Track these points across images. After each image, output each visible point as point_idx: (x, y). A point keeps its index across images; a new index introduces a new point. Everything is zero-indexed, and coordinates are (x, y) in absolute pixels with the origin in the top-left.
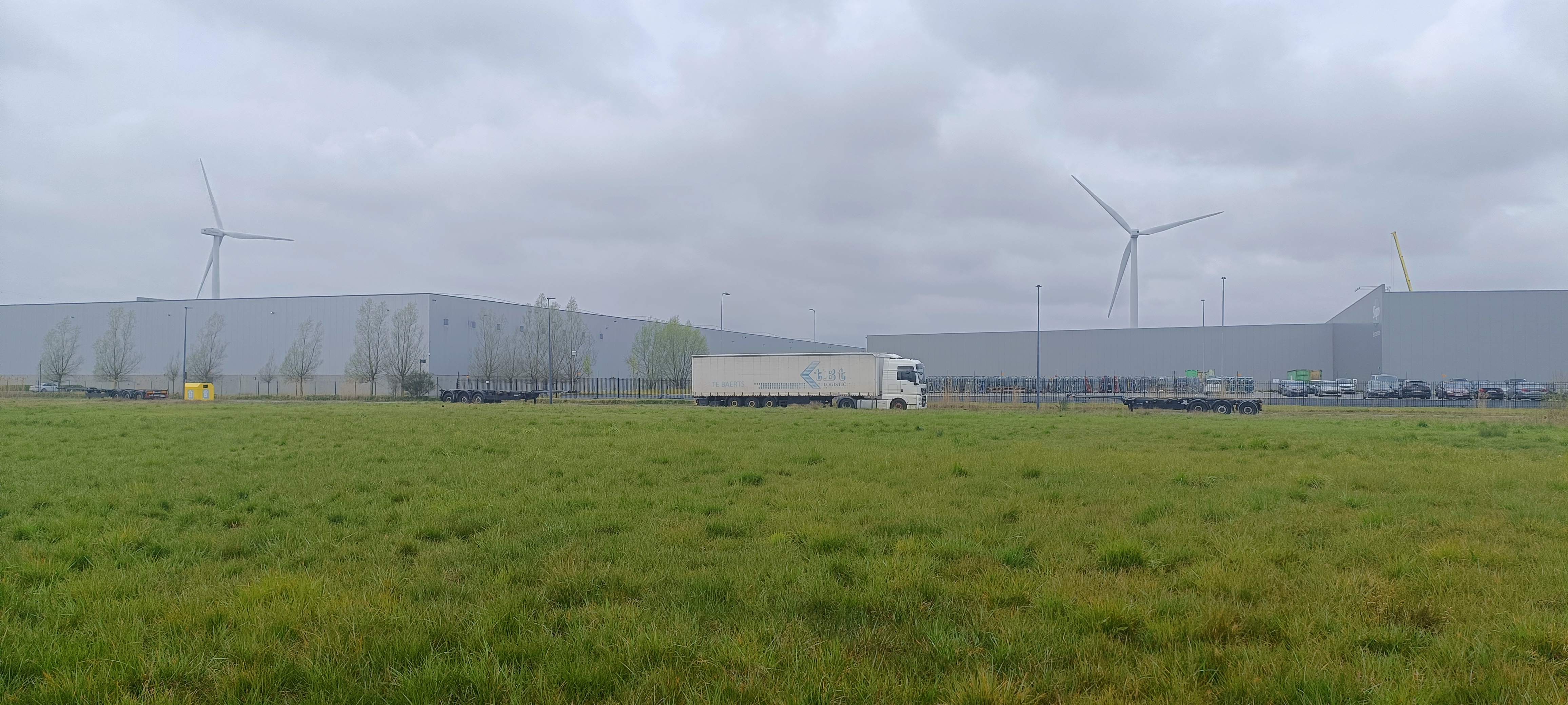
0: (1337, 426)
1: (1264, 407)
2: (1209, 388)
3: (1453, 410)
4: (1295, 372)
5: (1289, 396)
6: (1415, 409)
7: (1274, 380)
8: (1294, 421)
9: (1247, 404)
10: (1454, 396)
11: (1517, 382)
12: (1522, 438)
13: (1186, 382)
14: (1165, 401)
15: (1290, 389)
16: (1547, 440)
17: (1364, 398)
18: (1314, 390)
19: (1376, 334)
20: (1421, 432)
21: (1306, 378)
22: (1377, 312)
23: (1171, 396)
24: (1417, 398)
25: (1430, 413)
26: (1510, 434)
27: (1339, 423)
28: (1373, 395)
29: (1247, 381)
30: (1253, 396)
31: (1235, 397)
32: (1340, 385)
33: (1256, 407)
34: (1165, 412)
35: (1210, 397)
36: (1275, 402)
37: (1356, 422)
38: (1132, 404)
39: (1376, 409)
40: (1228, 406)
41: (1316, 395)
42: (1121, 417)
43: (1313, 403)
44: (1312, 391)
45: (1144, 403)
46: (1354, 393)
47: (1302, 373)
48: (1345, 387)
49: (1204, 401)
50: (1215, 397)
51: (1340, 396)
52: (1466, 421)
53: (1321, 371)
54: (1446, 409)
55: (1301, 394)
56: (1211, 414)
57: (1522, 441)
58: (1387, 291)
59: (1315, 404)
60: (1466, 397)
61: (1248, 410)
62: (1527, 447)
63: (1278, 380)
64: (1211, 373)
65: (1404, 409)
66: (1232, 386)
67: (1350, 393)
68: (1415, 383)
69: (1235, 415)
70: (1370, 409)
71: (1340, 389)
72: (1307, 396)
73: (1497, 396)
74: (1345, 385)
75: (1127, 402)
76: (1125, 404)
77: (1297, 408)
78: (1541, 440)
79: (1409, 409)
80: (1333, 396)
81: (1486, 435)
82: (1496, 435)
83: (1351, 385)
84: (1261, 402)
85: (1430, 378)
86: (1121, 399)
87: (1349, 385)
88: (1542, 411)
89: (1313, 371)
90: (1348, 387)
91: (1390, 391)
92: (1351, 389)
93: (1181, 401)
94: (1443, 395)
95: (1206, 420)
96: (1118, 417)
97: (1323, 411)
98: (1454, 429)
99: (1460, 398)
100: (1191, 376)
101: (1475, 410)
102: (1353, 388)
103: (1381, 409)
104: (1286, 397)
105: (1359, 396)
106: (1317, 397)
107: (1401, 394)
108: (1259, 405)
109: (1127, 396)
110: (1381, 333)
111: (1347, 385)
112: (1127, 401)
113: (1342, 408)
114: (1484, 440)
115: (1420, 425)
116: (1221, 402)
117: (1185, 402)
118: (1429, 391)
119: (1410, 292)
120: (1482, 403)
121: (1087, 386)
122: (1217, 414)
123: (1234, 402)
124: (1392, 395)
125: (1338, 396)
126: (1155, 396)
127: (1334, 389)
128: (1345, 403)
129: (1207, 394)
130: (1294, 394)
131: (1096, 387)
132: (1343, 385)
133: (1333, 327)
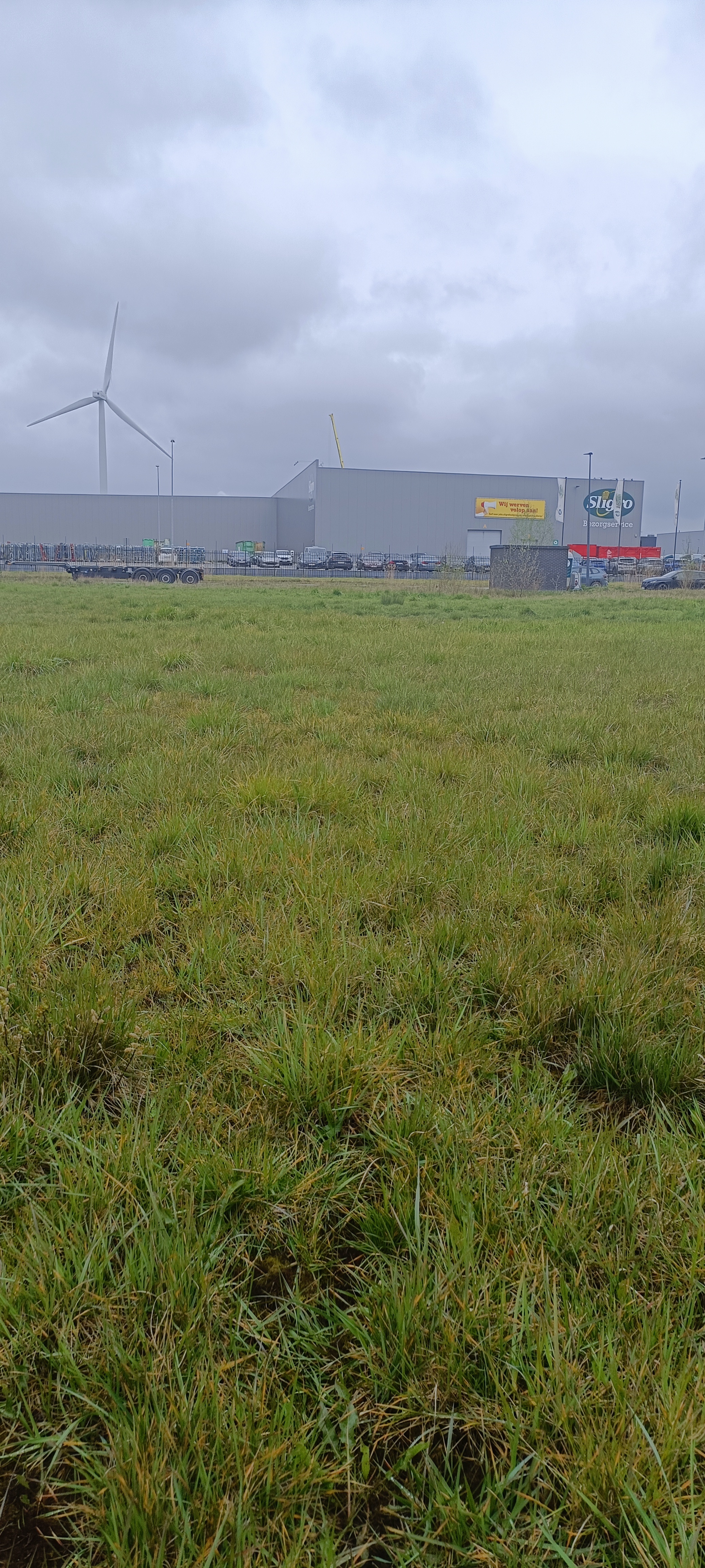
1: (206, 576)
2: (162, 557)
3: (368, 580)
4: (242, 543)
5: (233, 566)
6: (342, 579)
7: (224, 550)
9: (190, 573)
10: (369, 568)
11: (418, 555)
12: (415, 605)
13: (142, 551)
15: (236, 559)
16: (434, 607)
17: (299, 568)
18: (257, 560)
19: (310, 508)
21: (252, 549)
22: (312, 487)
23: (118, 564)
24: (342, 569)
25: (348, 583)
26: (406, 602)
28: (304, 566)
29: (198, 551)
30: (199, 565)
32: (279, 556)
33: (198, 575)
35: (158, 566)
36: (217, 571)
38: (77, 572)
40: (173, 575)
41: (258, 565)
44: (255, 562)
46: (291, 564)
47: (248, 544)
48: (282, 558)
49: (150, 570)
50: (165, 566)
51: (278, 567)
53: (265, 542)
54: (362, 580)
55: (245, 565)
56: (155, 583)
57: (414, 608)
58: (321, 466)
59: (256, 574)
60: (380, 569)
61: (190, 579)
62: (418, 614)
63: (227, 551)
64: (167, 542)
65: (331, 579)
66: (181, 555)
67: (287, 564)
68: (340, 555)
69: (178, 584)
70: (301, 579)
72: (250, 566)
73: (402, 568)
75: (70, 570)
77: (237, 577)
78: (430, 607)
80: (272, 567)
81: (386, 602)
82: (394, 602)
83: (289, 557)
84: (205, 571)
88: (436, 581)
89: (257, 542)
91: (320, 562)
92: (288, 560)
93: (126, 569)
94: (362, 566)
97: (264, 581)
98: (361, 597)
100: (147, 545)
101: (384, 580)
102: (290, 560)
104: (230, 567)
105: (294, 567)
106: (259, 568)
107: (329, 564)
109: (71, 564)
110: (315, 508)
111: (285, 556)
114: (383, 608)
116: (165, 571)
117: (130, 570)
118: (351, 562)
119: (342, 469)
121: (42, 553)
122: (160, 582)
123: (177, 571)
124: (320, 566)
128: (282, 573)
130: (239, 564)
131: (52, 554)
133: (276, 500)
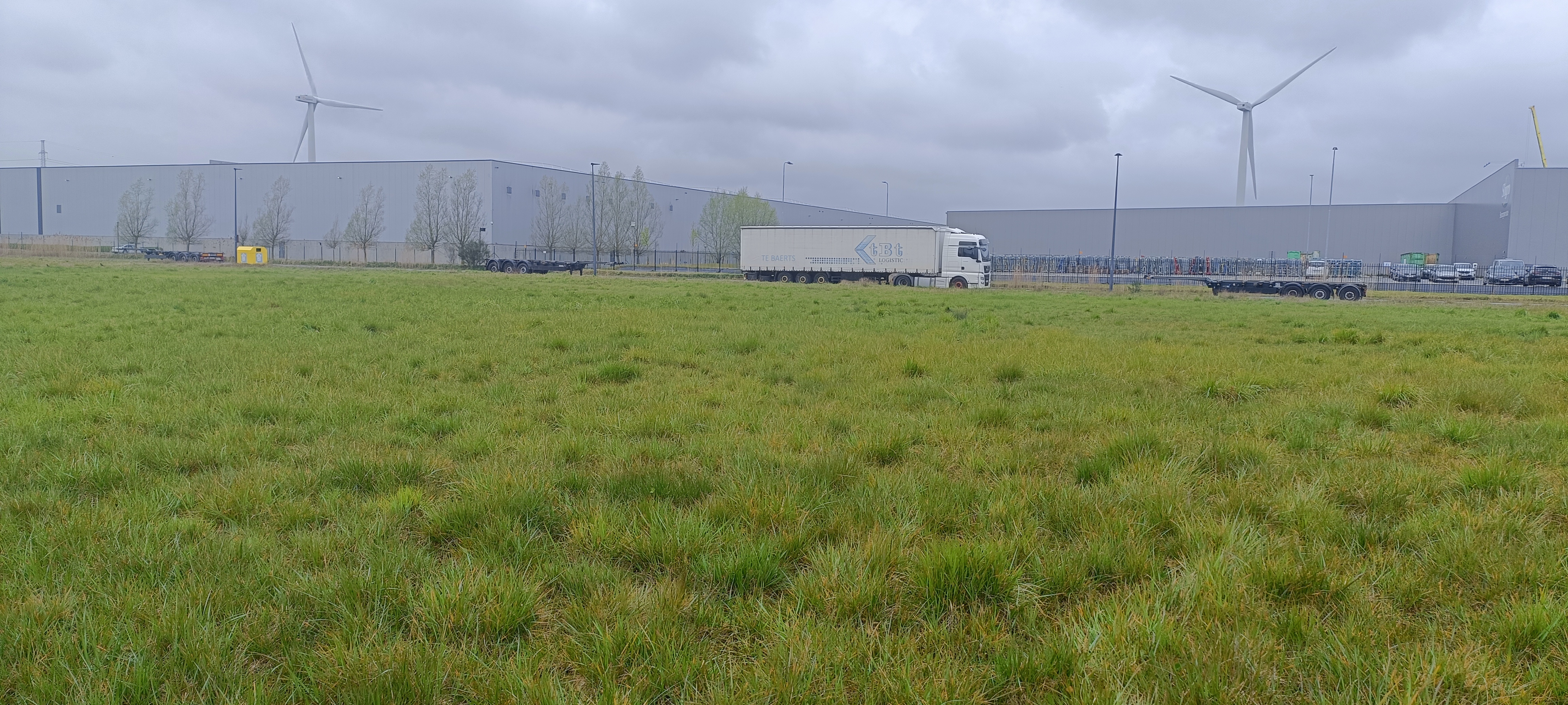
1: (1369, 292)
2: (1310, 271)
4: (1409, 256)
5: (1399, 281)
6: (1544, 297)
7: (1385, 263)
9: (1350, 288)
13: (1286, 264)
14: (1255, 284)
15: (1402, 273)
17: (1485, 284)
18: (1428, 275)
19: (1503, 215)
21: (1420, 262)
22: (1506, 190)
23: (1265, 279)
24: (1545, 286)
25: (1560, 302)
28: (1494, 281)
29: (1356, 264)
31: (1338, 281)
32: (1458, 270)
33: (1359, 292)
35: (1309, 281)
38: (1217, 287)
39: (1498, 296)
40: (1328, 291)
41: (1430, 280)
45: (1231, 286)
46: (1473, 279)
47: (1416, 256)
49: (1299, 285)
50: (1315, 281)
51: (1456, 282)
56: (1306, 299)
58: (1520, 167)
59: (1427, 291)
61: (1350, 296)
63: (1389, 264)
64: (1316, 255)
65: (1530, 297)
66: (1335, 268)
67: (1469, 279)
68: (1546, 269)
69: (1335, 300)
70: (1491, 296)
71: (1457, 274)
72: (1419, 281)
74: (1463, 270)
75: (1213, 285)
76: (1209, 287)
77: (1406, 293)
79: (1536, 297)
80: (1449, 282)
83: (1471, 270)
84: (1365, 286)
86: (1205, 281)
89: (1429, 255)
91: (1515, 277)
93: (1274, 284)
100: (1292, 258)
102: (1472, 274)
103: (1502, 296)
104: (1396, 282)
105: (1479, 282)
106: (1431, 283)
107: (1527, 280)
108: (1362, 290)
109: (1215, 278)
110: (1509, 214)
111: (1466, 270)
112: (1211, 283)
113: (1459, 295)
116: (1320, 287)
117: (1278, 286)
118: (1560, 278)
119: (1544, 168)
121: (1175, 266)
122: (1313, 299)
123: (1334, 286)
124: (1516, 281)
126: (1245, 279)
127: (1451, 274)
128: (1462, 290)
129: (1306, 277)
130: (1405, 279)
131: (1186, 268)
133: (1456, 207)
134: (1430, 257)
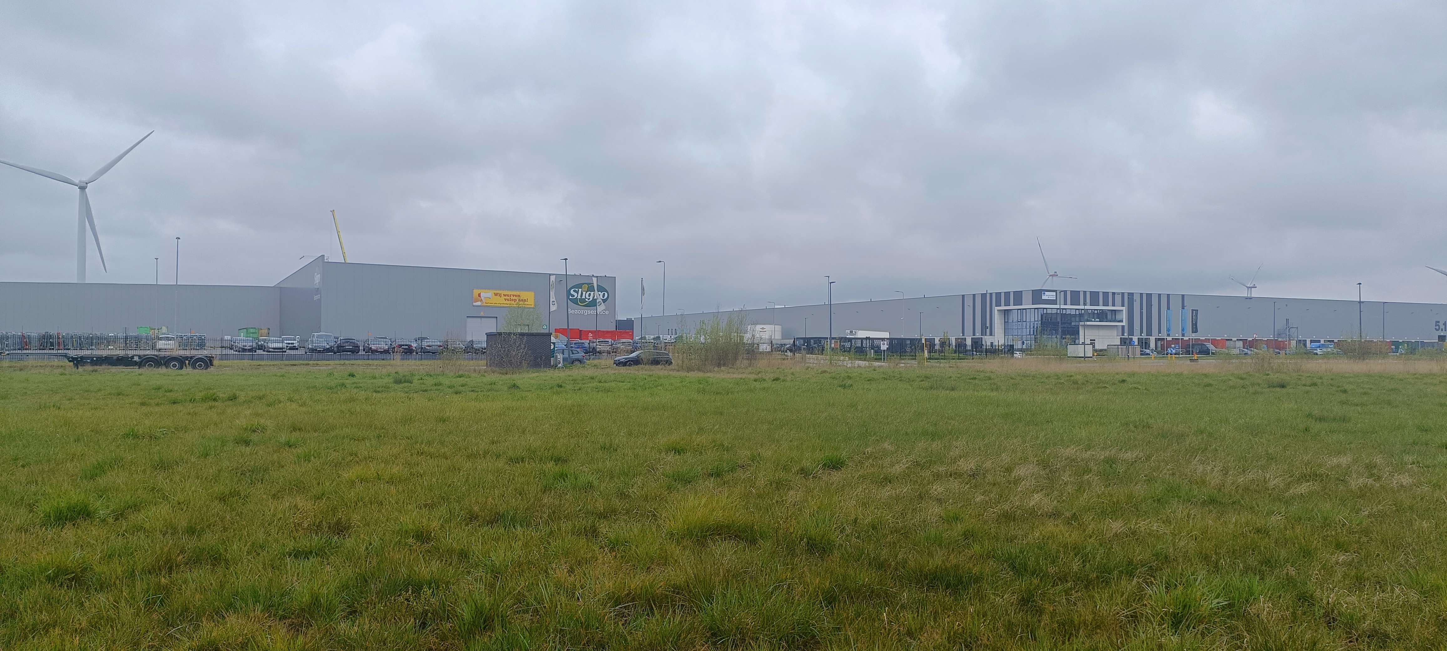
0: (281, 378)
1: (216, 362)
2: (161, 344)
3: (376, 362)
4: (245, 330)
5: (239, 352)
6: (347, 362)
7: (226, 337)
8: (243, 375)
9: (200, 359)
10: (377, 351)
11: (422, 339)
12: (423, 384)
13: (138, 339)
14: (115, 358)
15: (240, 345)
16: (440, 384)
17: (306, 353)
18: (262, 346)
19: (316, 298)
20: (349, 381)
21: (255, 336)
22: (317, 278)
23: (121, 353)
24: (348, 353)
25: (359, 366)
26: (415, 381)
27: (283, 376)
28: (313, 350)
29: (200, 338)
30: (205, 353)
31: (187, 353)
32: (285, 342)
33: (207, 362)
34: (114, 369)
35: (162, 354)
36: (225, 357)
37: (297, 375)
38: (78, 361)
39: (315, 362)
40: (181, 362)
41: (264, 351)
42: (65, 374)
43: (261, 358)
44: (261, 347)
45: (92, 360)
46: (297, 349)
47: (252, 330)
48: (289, 344)
49: (156, 358)
50: (168, 354)
51: (285, 352)
52: (384, 371)
53: (269, 329)
54: (370, 362)
55: (250, 350)
56: (163, 370)
57: (423, 386)
58: (326, 261)
59: (262, 359)
60: (386, 352)
61: (200, 366)
62: (426, 391)
63: (229, 337)
64: (164, 329)
65: (337, 362)
66: (185, 343)
67: (294, 349)
68: (347, 341)
69: (188, 370)
70: (311, 362)
71: (285, 345)
72: (255, 352)
73: (408, 351)
74: (289, 342)
75: (72, 360)
76: (70, 361)
77: (246, 362)
78: (435, 385)
79: (342, 362)
80: (279, 352)
81: (398, 382)
82: (405, 382)
83: (295, 342)
84: (213, 357)
85: (359, 336)
86: (66, 356)
87: (293, 342)
88: (439, 362)
89: (261, 329)
90: (292, 344)
91: (327, 347)
92: (295, 345)
93: (132, 357)
94: (369, 350)
95: (158, 376)
96: (61, 375)
97: (270, 365)
98: (375, 378)
99: (381, 352)
100: (143, 332)
101: (392, 362)
103: (319, 362)
104: (237, 353)
105: (301, 352)
106: (265, 353)
107: (336, 349)
108: (211, 361)
109: (72, 353)
110: (321, 297)
111: (291, 342)
112: (72, 358)
113: (287, 362)
114: (396, 386)
115: (349, 375)
116: (174, 359)
117: (136, 359)
118: (359, 347)
119: (345, 263)
120: (398, 356)
121: (24, 343)
122: (169, 370)
123: (187, 358)
124: (328, 350)
125: (283, 352)
126: (104, 353)
127: (280, 345)
128: (290, 358)
129: (160, 350)
130: (244, 350)
131: (35, 343)
132: (287, 342)
133: (280, 290)
134: (263, 331)
